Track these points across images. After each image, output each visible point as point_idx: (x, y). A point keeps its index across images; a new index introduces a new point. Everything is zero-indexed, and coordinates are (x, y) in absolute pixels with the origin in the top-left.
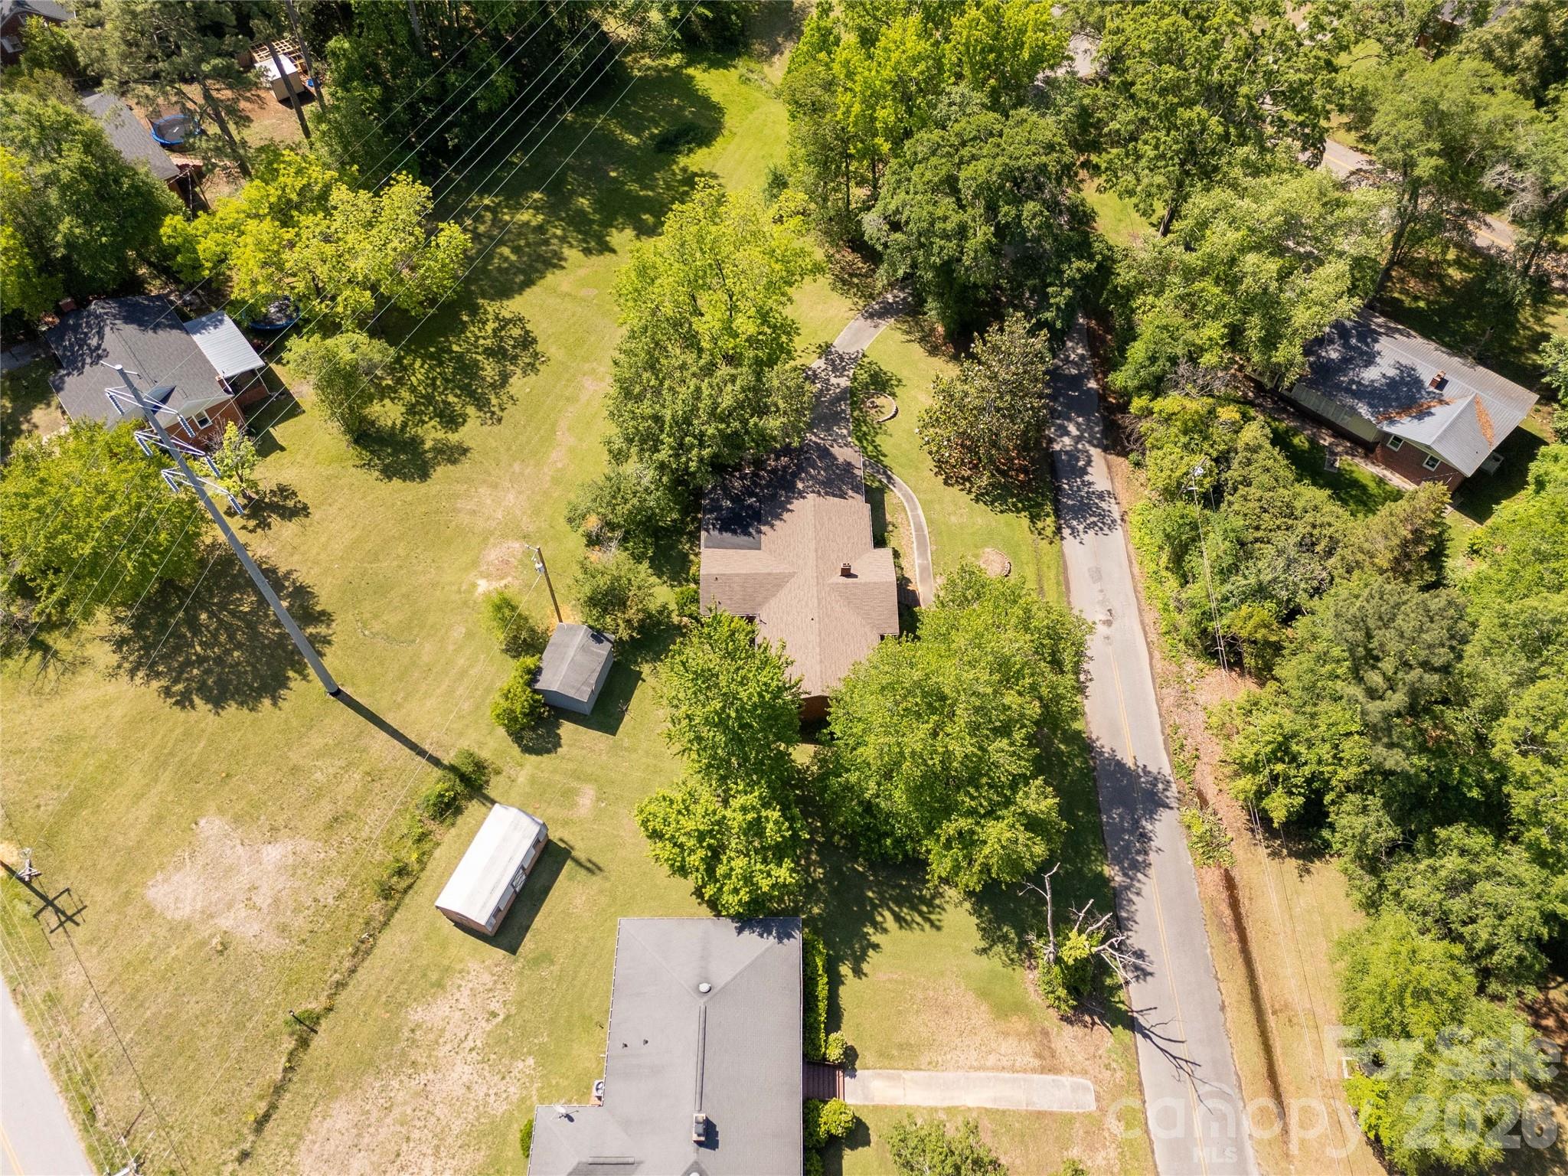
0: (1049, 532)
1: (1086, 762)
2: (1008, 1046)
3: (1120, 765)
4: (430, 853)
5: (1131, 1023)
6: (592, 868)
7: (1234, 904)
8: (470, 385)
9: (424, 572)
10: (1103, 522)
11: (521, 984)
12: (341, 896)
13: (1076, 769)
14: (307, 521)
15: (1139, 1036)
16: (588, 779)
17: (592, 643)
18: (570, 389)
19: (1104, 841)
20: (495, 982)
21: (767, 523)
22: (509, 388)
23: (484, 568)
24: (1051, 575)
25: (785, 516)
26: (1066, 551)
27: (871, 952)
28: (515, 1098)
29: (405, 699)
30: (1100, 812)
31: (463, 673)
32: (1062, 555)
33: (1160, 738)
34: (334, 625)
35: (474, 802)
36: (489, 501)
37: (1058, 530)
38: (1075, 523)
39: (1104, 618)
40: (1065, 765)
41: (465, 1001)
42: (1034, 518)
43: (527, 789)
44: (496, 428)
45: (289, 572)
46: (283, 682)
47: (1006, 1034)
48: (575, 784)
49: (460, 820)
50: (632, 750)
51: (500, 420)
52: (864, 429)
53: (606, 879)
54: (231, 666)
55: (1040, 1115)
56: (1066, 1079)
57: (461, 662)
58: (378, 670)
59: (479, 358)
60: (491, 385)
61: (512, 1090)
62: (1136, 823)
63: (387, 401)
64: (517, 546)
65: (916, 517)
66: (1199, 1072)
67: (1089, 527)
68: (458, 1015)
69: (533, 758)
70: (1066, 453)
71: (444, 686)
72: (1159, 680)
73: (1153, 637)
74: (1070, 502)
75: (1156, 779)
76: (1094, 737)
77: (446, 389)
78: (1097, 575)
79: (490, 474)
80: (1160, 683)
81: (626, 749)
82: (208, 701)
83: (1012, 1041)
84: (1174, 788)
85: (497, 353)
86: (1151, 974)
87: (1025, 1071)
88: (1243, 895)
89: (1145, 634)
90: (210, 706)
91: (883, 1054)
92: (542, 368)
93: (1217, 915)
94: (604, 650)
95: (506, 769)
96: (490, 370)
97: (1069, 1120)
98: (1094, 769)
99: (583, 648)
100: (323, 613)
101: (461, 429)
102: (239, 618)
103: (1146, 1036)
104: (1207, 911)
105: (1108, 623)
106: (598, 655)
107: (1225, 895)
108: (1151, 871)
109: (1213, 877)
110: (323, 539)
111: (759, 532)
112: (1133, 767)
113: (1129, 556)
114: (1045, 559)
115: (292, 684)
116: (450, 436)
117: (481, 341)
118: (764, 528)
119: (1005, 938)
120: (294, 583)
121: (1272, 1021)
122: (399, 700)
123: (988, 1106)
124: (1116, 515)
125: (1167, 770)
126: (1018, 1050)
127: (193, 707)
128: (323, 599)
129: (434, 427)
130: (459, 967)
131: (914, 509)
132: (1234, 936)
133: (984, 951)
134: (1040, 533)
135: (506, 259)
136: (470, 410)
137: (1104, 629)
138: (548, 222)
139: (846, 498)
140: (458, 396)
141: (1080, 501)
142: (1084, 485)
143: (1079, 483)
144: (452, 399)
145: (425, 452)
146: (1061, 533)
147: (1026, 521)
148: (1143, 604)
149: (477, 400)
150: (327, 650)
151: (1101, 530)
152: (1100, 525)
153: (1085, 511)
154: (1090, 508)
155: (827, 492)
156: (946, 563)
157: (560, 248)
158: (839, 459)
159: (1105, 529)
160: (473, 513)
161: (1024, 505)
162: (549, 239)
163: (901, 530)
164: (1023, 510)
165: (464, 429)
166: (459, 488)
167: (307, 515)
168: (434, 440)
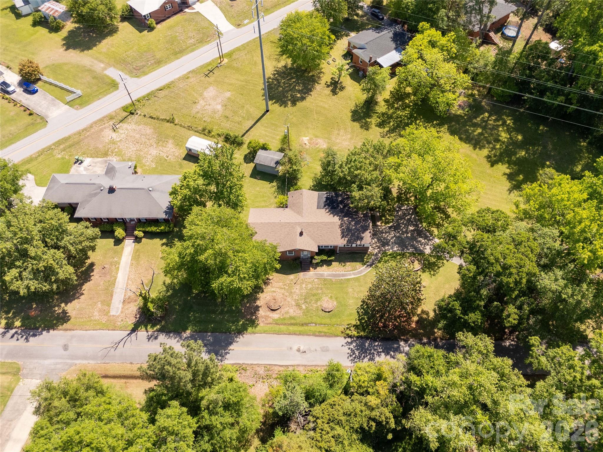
0: (348, 332)
1: (233, 331)
3: (231, 343)
4: (215, 138)
5: (134, 330)
8: (400, 127)
9: (312, 125)
10: (355, 358)
11: (175, 162)
12: (205, 122)
13: (231, 326)
14: (331, 95)
15: (129, 332)
17: (275, 161)
19: (200, 332)
20: (176, 156)
21: (329, 211)
23: (314, 138)
24: (325, 329)
25: (332, 215)
26: (338, 338)
29: (265, 126)
30: (212, 332)
31: (273, 138)
32: (337, 336)
33: (241, 362)
34: (291, 107)
36: (344, 138)
37: (350, 337)
38: (354, 344)
39: (301, 349)
40: (233, 323)
41: (172, 150)
42: (356, 327)
44: (379, 137)
45: (311, 95)
46: (271, 100)
51: (383, 137)
52: (398, 257)
54: (277, 89)
55: (112, 296)
56: (121, 306)
58: (275, 119)
63: (387, 107)
64: (324, 146)
65: (350, 275)
66: (113, 350)
67: (352, 351)
68: (169, 149)
69: (243, 157)
70: (399, 347)
72: (268, 367)
73: (291, 369)
74: (367, 344)
75: (223, 357)
76: (244, 336)
77: (396, 121)
78: (325, 350)
79: (356, 137)
80: (268, 368)
86: (149, 341)
87: (125, 293)
89: (292, 366)
91: (138, 251)
94: (273, 165)
95: (240, 151)
97: (109, 305)
98: (230, 333)
99: (273, 159)
100: (295, 104)
102: (293, 87)
103: (129, 334)
105: (298, 350)
106: (271, 164)
110: (324, 100)
112: (229, 348)
114: (333, 329)
116: (374, 125)
118: (327, 210)
119: (168, 291)
120: (307, 96)
121: (123, 381)
123: (117, 280)
124: (360, 364)
125: (226, 362)
128: (301, 103)
129: (377, 120)
131: (354, 274)
133: (164, 283)
134: (347, 328)
135: (474, 131)
136: (387, 129)
137: (295, 348)
138: (503, 142)
139: (342, 237)
140: (393, 125)
141: (368, 349)
142: (378, 352)
143: (379, 350)
144: (391, 124)
145: (365, 120)
146: (348, 337)
147: (354, 323)
148: (309, 368)
149: (392, 130)
150: (282, 107)
151: (351, 356)
152: (354, 356)
153: (362, 350)
154: (364, 353)
155: (343, 229)
156: (326, 284)
157: (487, 148)
158: (363, 235)
159: (351, 358)
160: (338, 134)
161: (364, 323)
162: (492, 144)
163: (342, 268)
164: (361, 322)
165: (377, 128)
166: (349, 130)
167: (333, 95)
168: (371, 121)
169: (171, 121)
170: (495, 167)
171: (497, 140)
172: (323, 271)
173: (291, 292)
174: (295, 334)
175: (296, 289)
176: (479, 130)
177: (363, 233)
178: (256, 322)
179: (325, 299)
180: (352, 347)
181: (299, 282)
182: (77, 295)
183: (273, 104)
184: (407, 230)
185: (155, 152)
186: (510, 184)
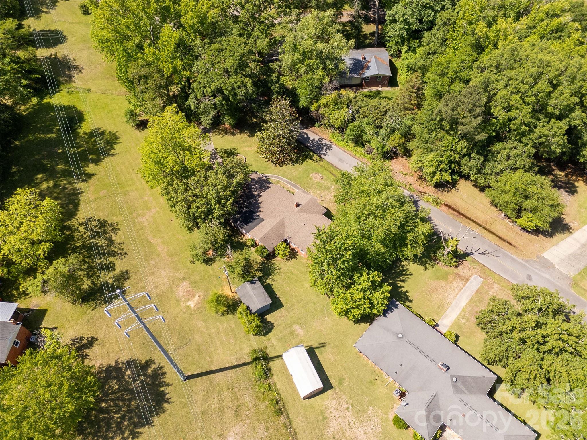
0: (318, 159)
2: (455, 284)
4: (277, 389)
5: (467, 255)
6: (323, 345)
7: (454, 210)
8: (99, 252)
10: (328, 147)
11: (344, 393)
12: (267, 430)
14: (99, 341)
15: (472, 256)
16: (292, 325)
17: (253, 285)
18: (138, 226)
20: (338, 400)
21: (257, 212)
22: (116, 242)
23: (183, 299)
24: (331, 169)
25: (261, 205)
26: (328, 160)
27: (407, 294)
28: (379, 421)
29: (210, 358)
31: (218, 333)
32: (327, 162)
34: (156, 361)
35: (270, 363)
36: (157, 280)
37: (320, 157)
38: (322, 152)
42: (311, 158)
43: (280, 344)
44: (128, 257)
45: (116, 362)
46: (163, 394)
47: (451, 282)
48: (291, 329)
49: (273, 371)
50: (293, 305)
51: (126, 253)
53: (329, 344)
54: (137, 408)
55: (477, 292)
56: (472, 279)
57: (213, 331)
58: (190, 359)
59: (91, 241)
60: (108, 245)
61: (376, 420)
64: (185, 284)
65: (285, 181)
66: (489, 251)
67: (326, 150)
68: (340, 419)
69: (270, 334)
70: (299, 136)
71: (218, 343)
74: (315, 148)
77: (92, 260)
78: (342, 161)
79: (146, 272)
81: (291, 307)
82: (143, 426)
83: (454, 282)
84: (415, 195)
85: (96, 235)
87: (464, 286)
88: (453, 206)
90: (147, 427)
91: (438, 314)
92: (119, 227)
93: (454, 215)
95: (267, 345)
96: (101, 242)
97: (482, 287)
99: (253, 289)
100: (147, 362)
101: (116, 267)
102: (118, 392)
103: (473, 254)
104: (452, 216)
106: (259, 287)
107: (450, 210)
109: (444, 208)
110: (114, 341)
111: (258, 216)
113: (343, 151)
114: (326, 166)
115: (167, 391)
116: (115, 272)
117: (85, 236)
118: (258, 214)
119: (426, 262)
120: (122, 363)
121: (487, 227)
122: (209, 360)
123: (468, 301)
124: (329, 143)
126: (457, 284)
127: (141, 433)
128: (141, 358)
129: (105, 274)
130: (324, 408)
131: (282, 179)
132: (462, 216)
133: (426, 268)
134: (317, 161)
136: (111, 259)
138: (56, 182)
140: (100, 259)
141: (317, 146)
143: (311, 141)
144: (99, 261)
145: (113, 284)
147: (310, 161)
148: (359, 159)
149: (109, 254)
150: (164, 370)
151: (329, 149)
154: (321, 146)
156: (307, 186)
157: (73, 186)
162: (64, 187)
164: (306, 158)
166: (140, 284)
167: (97, 339)
168: (111, 278)
171: (56, 186)
173: (334, 197)
179: (315, 180)
180: (324, 152)
183: (168, 385)
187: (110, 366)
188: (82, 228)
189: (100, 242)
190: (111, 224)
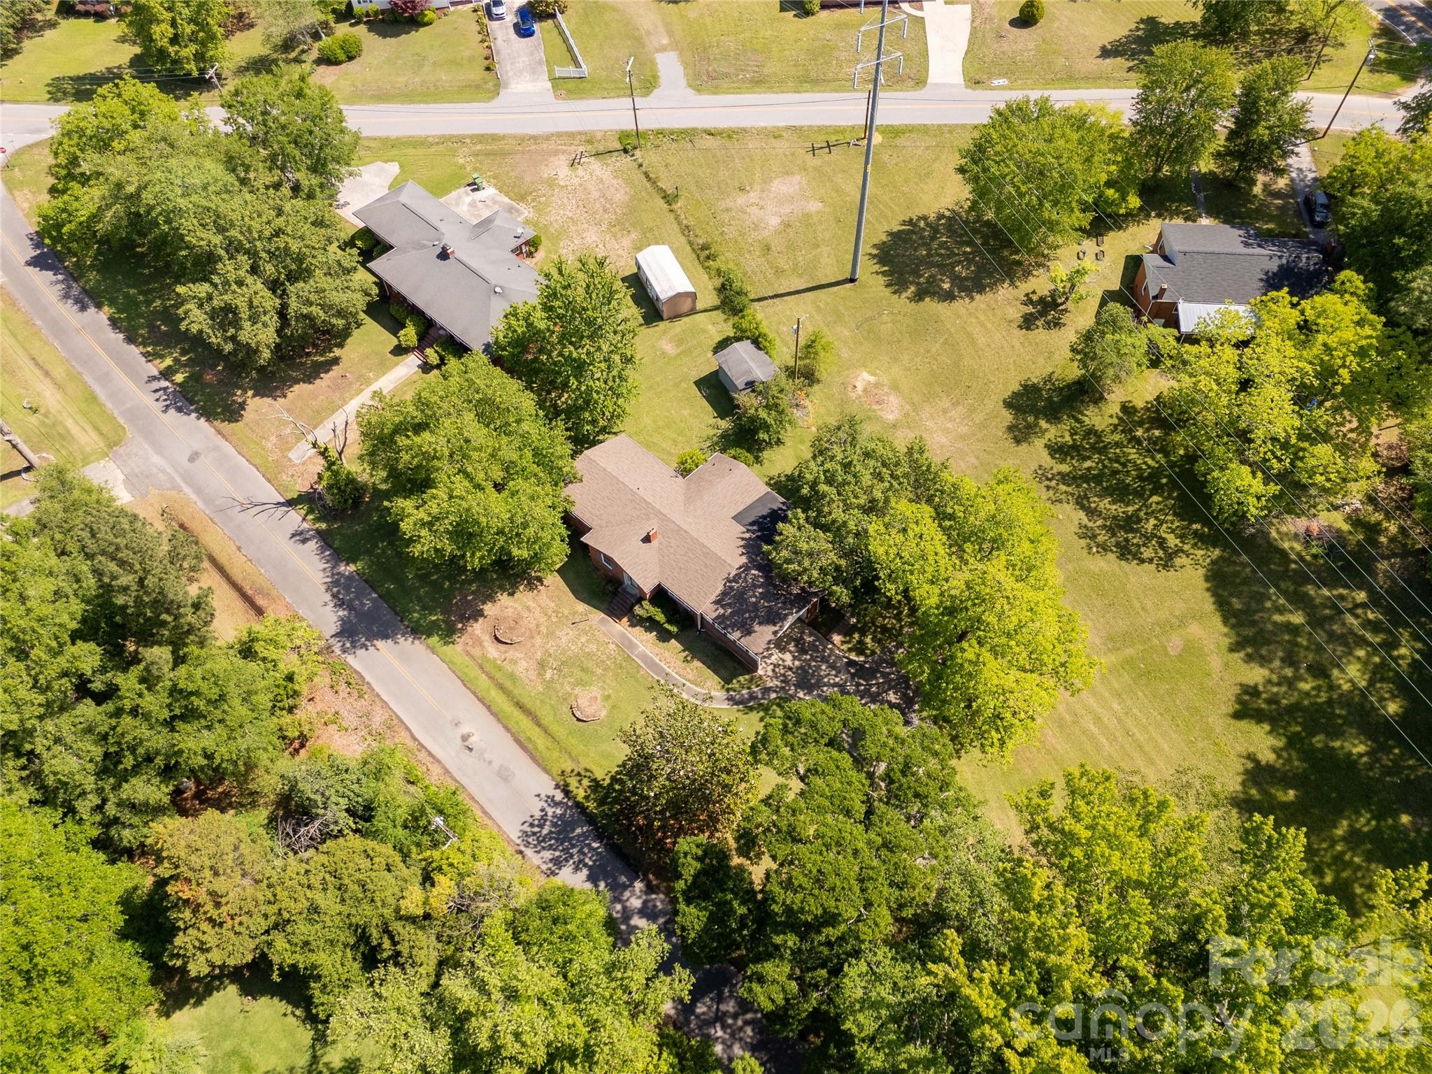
0: (573, 782)
1: (410, 620)
3: (385, 637)
4: (708, 273)
5: (291, 503)
8: (1099, 483)
9: (912, 360)
10: (535, 835)
12: (722, 234)
13: (415, 611)
14: (1015, 325)
15: (282, 500)
16: (681, 356)
17: (750, 379)
19: (366, 581)
22: (1072, 506)
24: (541, 742)
26: (546, 777)
29: (818, 307)
30: (380, 596)
32: (547, 771)
33: (368, 678)
34: (907, 301)
35: (719, 303)
36: (950, 425)
37: (567, 793)
38: (559, 811)
39: (472, 739)
40: (424, 608)
41: (621, 252)
42: (596, 785)
43: (702, 325)
44: (1029, 472)
45: (972, 299)
46: (883, 263)
48: (683, 347)
49: (715, 292)
50: (677, 385)
51: (1037, 479)
54: (917, 248)
58: (851, 304)
59: (1130, 509)
60: (1087, 497)
62: (350, 608)
63: (1116, 421)
65: (681, 686)
66: (239, 509)
67: (544, 818)
69: (720, 339)
70: (625, 887)
72: (396, 722)
73: (422, 755)
74: (579, 831)
75: (354, 647)
76: (417, 642)
77: (1105, 466)
78: (504, 775)
79: (978, 441)
80: (395, 723)
82: (900, 231)
84: (338, 652)
85: (1130, 523)
86: (292, 537)
89: (430, 754)
90: (895, 231)
91: (411, 383)
92: (1083, 542)
93: (267, 595)
95: (725, 324)
98: (402, 621)
99: (749, 372)
100: (921, 300)
101: (1046, 451)
102: (952, 263)
103: (279, 503)
105: (465, 738)
106: (738, 378)
108: (323, 588)
110: (989, 326)
112: (375, 642)
113: (490, 817)
114: (556, 754)
115: (877, 266)
116: (1044, 441)
117: (1152, 521)
120: (961, 297)
122: (821, 304)
124: (529, 852)
125: (350, 659)
127: (901, 224)
128: (933, 304)
129: (1062, 437)
134: (579, 774)
135: (1280, 610)
136: (1065, 468)
137: (465, 729)
138: (1332, 687)
139: (716, 602)
140: (1089, 469)
141: (570, 840)
142: (580, 861)
143: (587, 860)
144: (1088, 464)
145: (1036, 418)
146: (563, 791)
147: (599, 775)
148: (449, 780)
149: (1074, 478)
150: (890, 289)
151: (532, 825)
152: (537, 829)
153: (559, 833)
154: (557, 840)
155: (731, 588)
156: (621, 667)
157: (1272, 671)
158: (756, 627)
159: (529, 829)
160: (945, 411)
161: (615, 790)
162: (1297, 669)
163: (679, 663)
164: (611, 785)
165: (1045, 454)
166: (979, 417)
167: (1020, 327)
168: (1046, 430)
169: (669, 199)
170: (1244, 724)
171: (1319, 671)
172: (642, 641)
173: (553, 633)
174: (488, 708)
175: (566, 636)
176: (1297, 618)
177: (760, 624)
178: (455, 637)
179: (595, 691)
180: (550, 811)
181: (581, 626)
182: (278, 393)
183: (877, 273)
184: (879, 694)
185: (594, 238)
186: (1239, 788)
187: (980, 292)
188: (1172, 541)
189: (1108, 506)
190: (1105, 550)
